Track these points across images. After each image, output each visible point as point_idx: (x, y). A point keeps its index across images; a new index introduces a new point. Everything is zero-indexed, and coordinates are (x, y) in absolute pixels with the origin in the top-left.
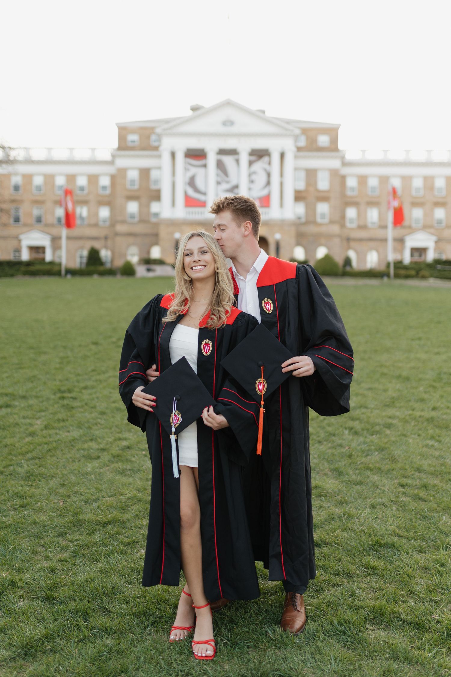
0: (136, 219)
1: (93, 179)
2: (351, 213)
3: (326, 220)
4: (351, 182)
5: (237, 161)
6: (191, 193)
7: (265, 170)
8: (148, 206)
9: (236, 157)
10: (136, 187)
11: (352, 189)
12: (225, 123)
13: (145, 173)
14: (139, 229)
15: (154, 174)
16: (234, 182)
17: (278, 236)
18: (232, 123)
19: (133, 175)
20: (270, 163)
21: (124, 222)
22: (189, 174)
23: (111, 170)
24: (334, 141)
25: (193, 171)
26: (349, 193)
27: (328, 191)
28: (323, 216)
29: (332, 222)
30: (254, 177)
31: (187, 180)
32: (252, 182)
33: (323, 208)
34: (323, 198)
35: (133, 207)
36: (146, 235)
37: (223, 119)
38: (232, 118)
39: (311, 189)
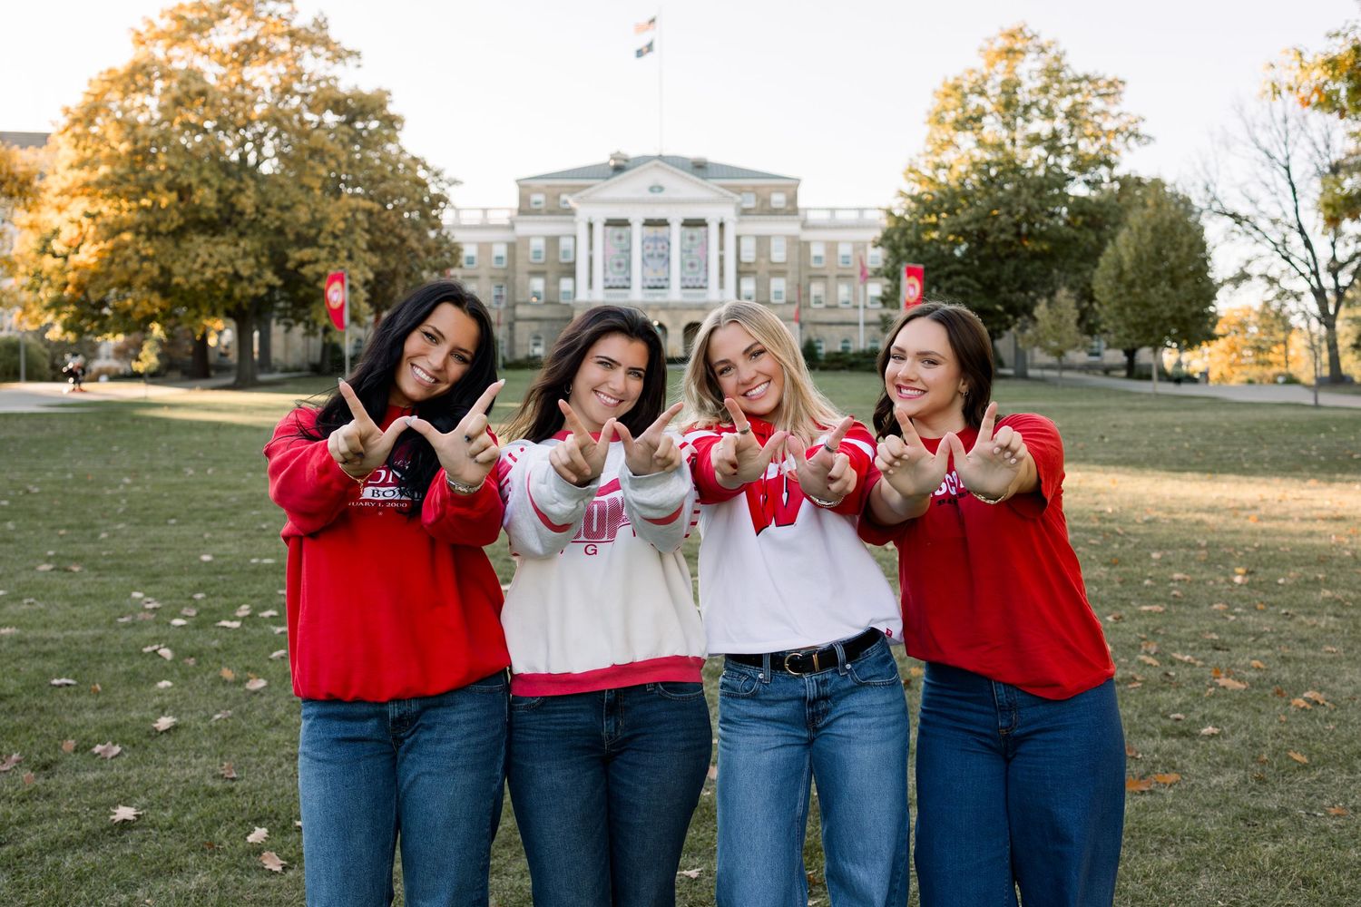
0: (542, 301)
1: (484, 247)
2: (816, 289)
3: (783, 301)
4: (817, 250)
8: (557, 283)
10: (542, 260)
11: (818, 258)
12: (652, 189)
13: (553, 241)
14: (545, 312)
15: (566, 243)
18: (661, 189)
19: (538, 244)
20: (706, 235)
21: (526, 303)
23: (509, 236)
24: (793, 200)
26: (813, 265)
27: (785, 263)
28: (778, 293)
29: (789, 302)
33: (778, 284)
34: (779, 272)
35: (538, 284)
36: (553, 320)
37: (651, 184)
38: (661, 183)
39: (763, 261)
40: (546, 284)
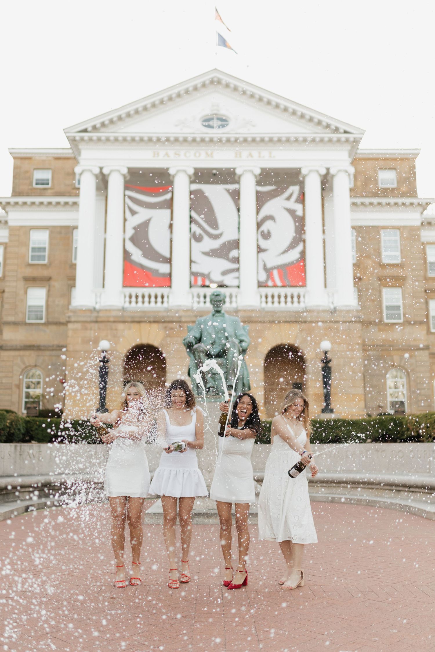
2: (434, 307)
3: (400, 320)
4: (432, 256)
5: (236, 196)
6: (137, 255)
7: (292, 212)
9: (232, 187)
10: (45, 261)
12: (207, 122)
13: (61, 234)
14: (47, 335)
16: (229, 235)
17: (326, 345)
18: (223, 121)
19: (40, 238)
20: (302, 199)
22: (134, 221)
25: (143, 215)
26: (430, 275)
27: (401, 266)
28: (393, 310)
29: (410, 322)
30: (267, 226)
31: (130, 232)
32: (266, 236)
33: (392, 297)
34: (392, 279)
35: (36, 297)
37: (207, 112)
38: (223, 112)
39: (369, 262)
40: (48, 296)
